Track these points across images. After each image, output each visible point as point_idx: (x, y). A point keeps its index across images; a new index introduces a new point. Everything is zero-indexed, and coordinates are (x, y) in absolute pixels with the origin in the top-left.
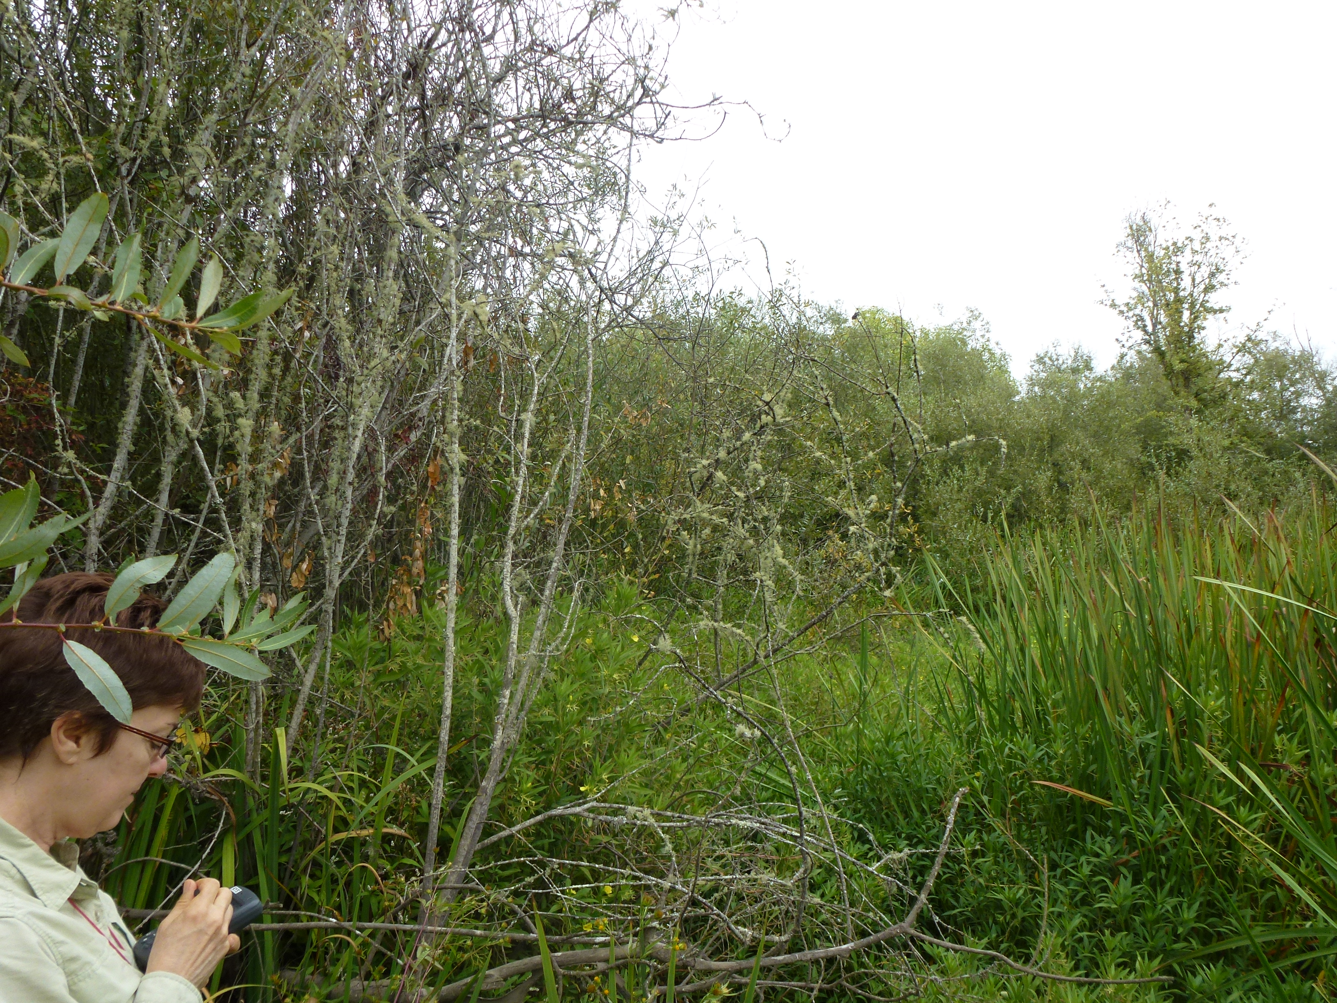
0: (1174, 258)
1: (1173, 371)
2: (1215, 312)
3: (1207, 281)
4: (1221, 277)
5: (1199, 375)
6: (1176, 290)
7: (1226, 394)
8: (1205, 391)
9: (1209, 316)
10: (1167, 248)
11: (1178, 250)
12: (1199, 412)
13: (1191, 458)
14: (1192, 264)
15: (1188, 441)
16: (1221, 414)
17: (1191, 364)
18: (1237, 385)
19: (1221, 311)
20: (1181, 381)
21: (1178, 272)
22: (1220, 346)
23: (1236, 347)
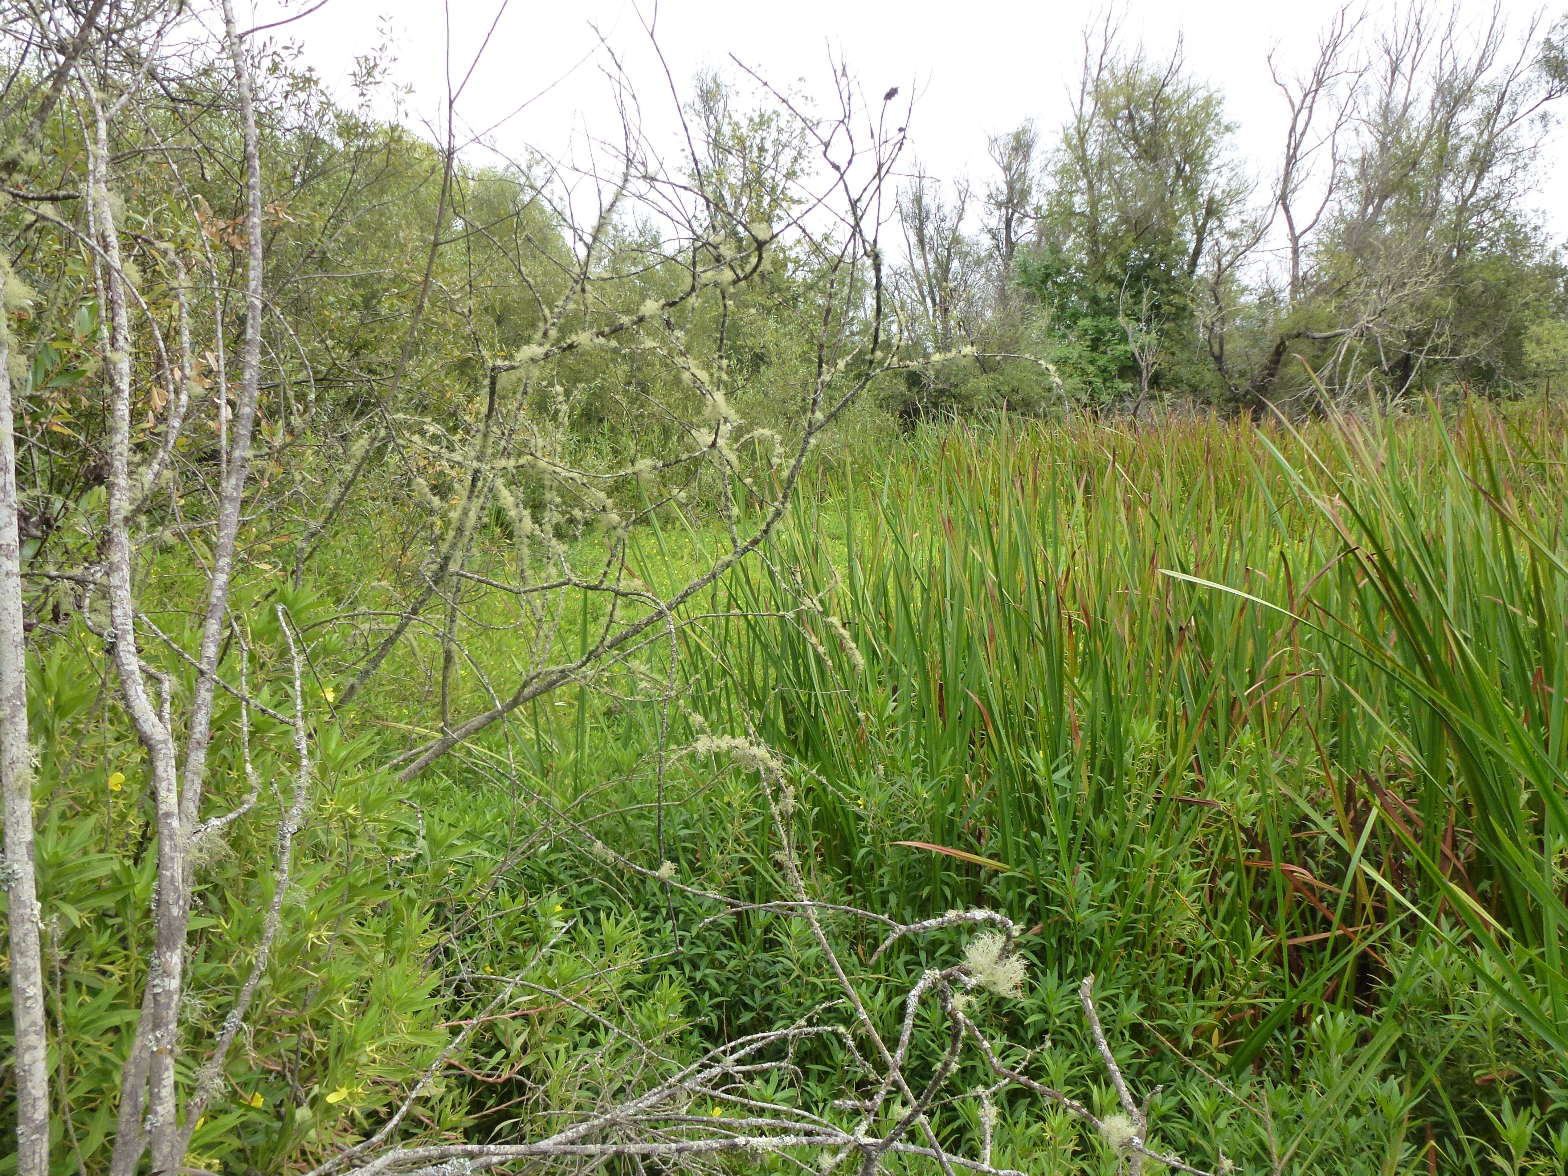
3: (789, 166)
4: (803, 164)
9: (786, 205)
11: (765, 123)
14: (775, 143)
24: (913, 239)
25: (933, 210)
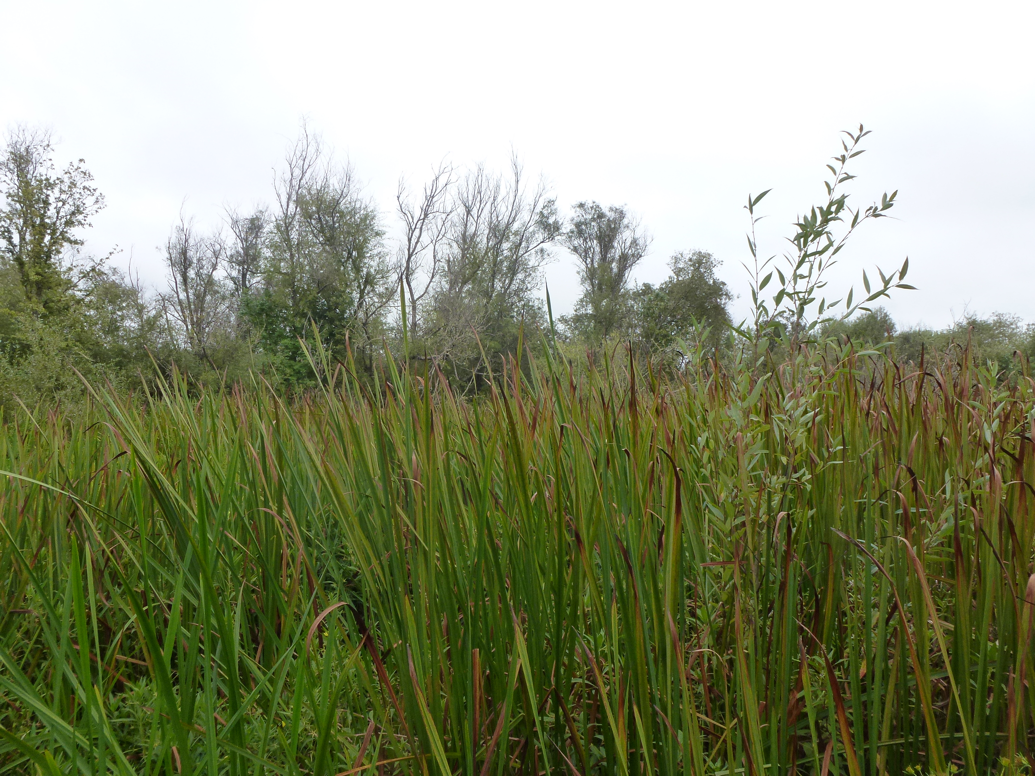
0: (45, 191)
1: (28, 280)
2: (71, 242)
3: (68, 217)
4: (80, 217)
5: (50, 288)
6: (42, 217)
7: (69, 307)
8: (53, 301)
9: (65, 244)
10: (41, 181)
11: (50, 185)
12: (44, 316)
13: (32, 353)
14: (58, 200)
15: (32, 338)
16: (62, 321)
17: (45, 278)
18: (78, 302)
19: (76, 242)
20: (34, 290)
21: (46, 203)
22: (70, 269)
23: (83, 273)
24: (179, 278)
25: (195, 261)
